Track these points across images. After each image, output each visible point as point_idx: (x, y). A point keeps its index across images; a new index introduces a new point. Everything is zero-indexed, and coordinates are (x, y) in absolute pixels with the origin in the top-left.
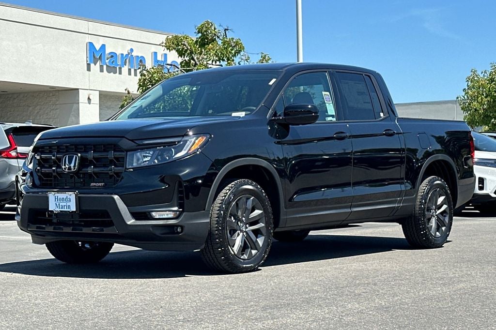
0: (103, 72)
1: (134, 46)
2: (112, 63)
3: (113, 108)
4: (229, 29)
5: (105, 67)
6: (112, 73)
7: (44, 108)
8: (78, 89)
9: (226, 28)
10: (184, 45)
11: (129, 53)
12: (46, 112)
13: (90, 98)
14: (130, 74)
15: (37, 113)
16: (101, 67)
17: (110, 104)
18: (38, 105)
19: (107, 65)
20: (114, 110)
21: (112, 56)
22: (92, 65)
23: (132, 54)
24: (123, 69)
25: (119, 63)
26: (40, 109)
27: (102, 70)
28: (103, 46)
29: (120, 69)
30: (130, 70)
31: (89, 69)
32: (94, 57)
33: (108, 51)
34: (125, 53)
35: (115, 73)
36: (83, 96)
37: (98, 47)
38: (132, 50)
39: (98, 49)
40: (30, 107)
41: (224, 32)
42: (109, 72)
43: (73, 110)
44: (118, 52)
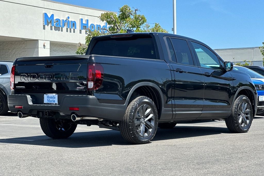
0: (52, 30)
1: (70, 15)
2: (58, 25)
3: (57, 51)
4: (138, 10)
5: (53, 27)
6: (57, 31)
7: (18, 51)
8: (38, 40)
9: (136, 9)
10: (111, 18)
11: (67, 19)
12: (19, 53)
13: (45, 45)
14: (67, 31)
15: (14, 53)
16: (51, 27)
17: (56, 48)
18: (14, 49)
19: (54, 26)
20: (57, 52)
21: (57, 21)
22: (46, 26)
23: (69, 20)
24: (63, 28)
25: (61, 25)
26: (16, 51)
27: (51, 29)
28: (53, 15)
29: (62, 28)
30: (67, 29)
31: (44, 28)
32: (47, 21)
33: (55, 18)
34: (65, 19)
35: (59, 30)
36: (41, 44)
37: (49, 16)
38: (68, 17)
39: (49, 17)
40: (10, 50)
41: (135, 12)
42: (55, 30)
43: (35, 52)
44: (61, 19)
